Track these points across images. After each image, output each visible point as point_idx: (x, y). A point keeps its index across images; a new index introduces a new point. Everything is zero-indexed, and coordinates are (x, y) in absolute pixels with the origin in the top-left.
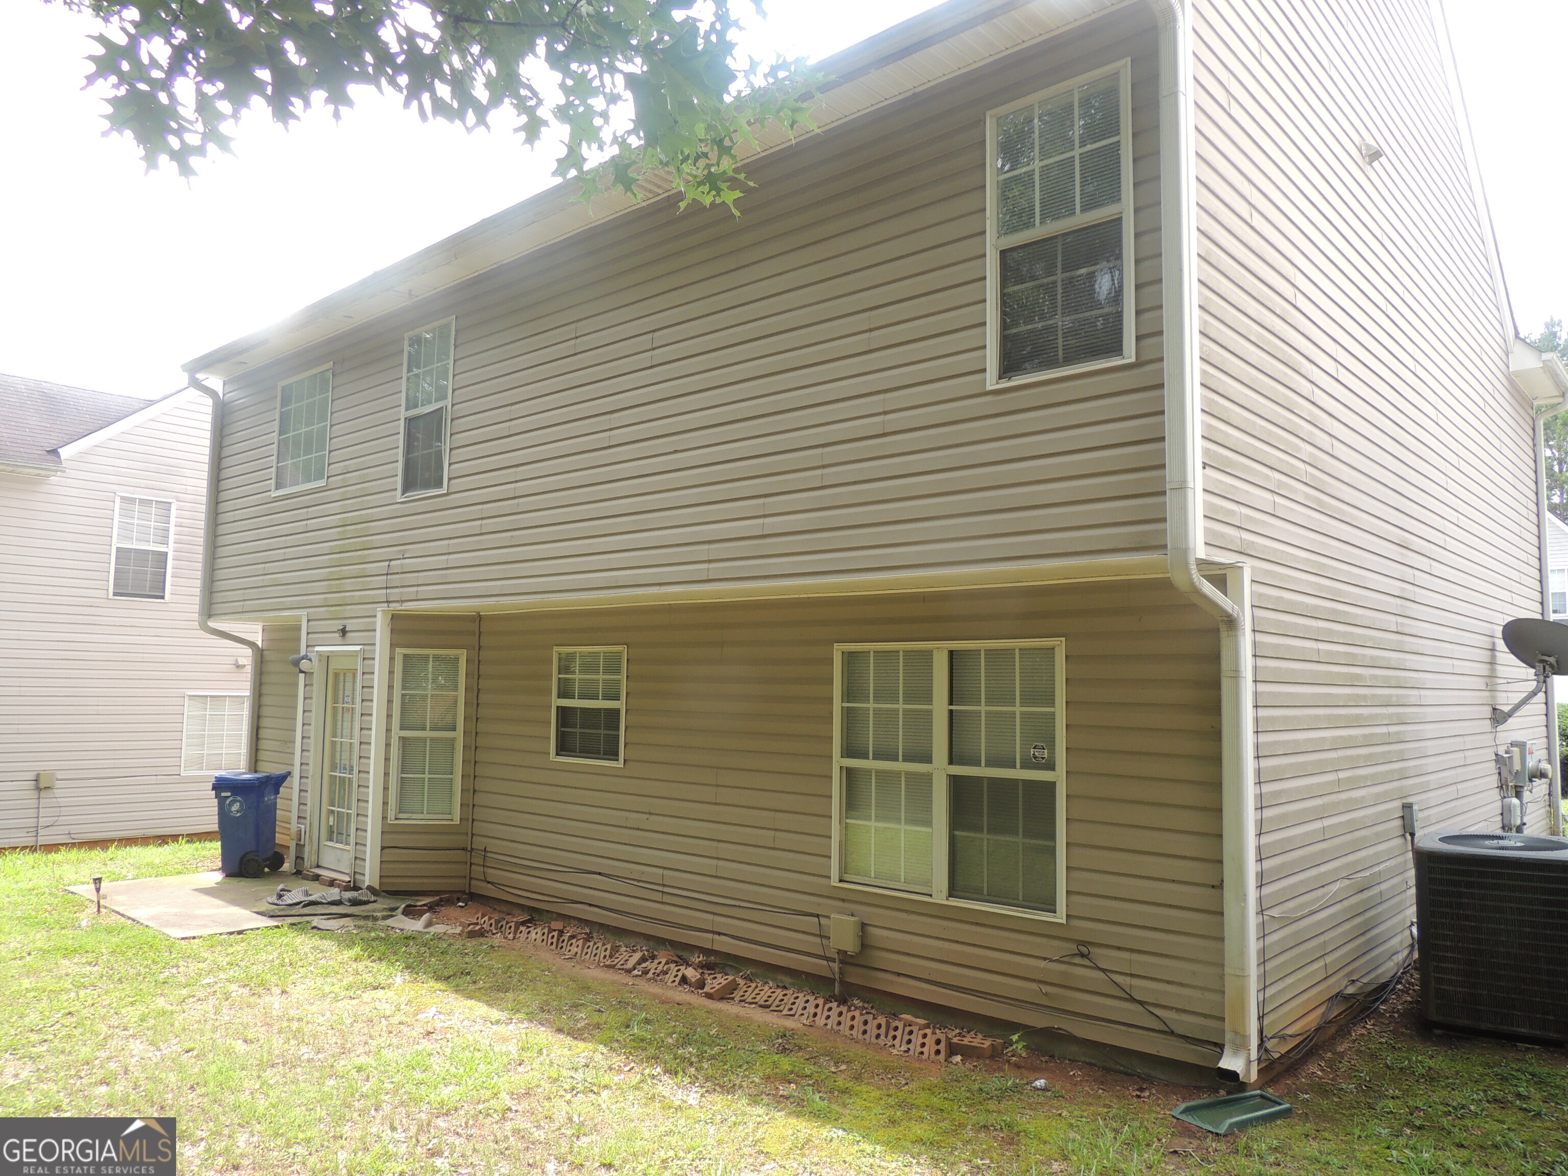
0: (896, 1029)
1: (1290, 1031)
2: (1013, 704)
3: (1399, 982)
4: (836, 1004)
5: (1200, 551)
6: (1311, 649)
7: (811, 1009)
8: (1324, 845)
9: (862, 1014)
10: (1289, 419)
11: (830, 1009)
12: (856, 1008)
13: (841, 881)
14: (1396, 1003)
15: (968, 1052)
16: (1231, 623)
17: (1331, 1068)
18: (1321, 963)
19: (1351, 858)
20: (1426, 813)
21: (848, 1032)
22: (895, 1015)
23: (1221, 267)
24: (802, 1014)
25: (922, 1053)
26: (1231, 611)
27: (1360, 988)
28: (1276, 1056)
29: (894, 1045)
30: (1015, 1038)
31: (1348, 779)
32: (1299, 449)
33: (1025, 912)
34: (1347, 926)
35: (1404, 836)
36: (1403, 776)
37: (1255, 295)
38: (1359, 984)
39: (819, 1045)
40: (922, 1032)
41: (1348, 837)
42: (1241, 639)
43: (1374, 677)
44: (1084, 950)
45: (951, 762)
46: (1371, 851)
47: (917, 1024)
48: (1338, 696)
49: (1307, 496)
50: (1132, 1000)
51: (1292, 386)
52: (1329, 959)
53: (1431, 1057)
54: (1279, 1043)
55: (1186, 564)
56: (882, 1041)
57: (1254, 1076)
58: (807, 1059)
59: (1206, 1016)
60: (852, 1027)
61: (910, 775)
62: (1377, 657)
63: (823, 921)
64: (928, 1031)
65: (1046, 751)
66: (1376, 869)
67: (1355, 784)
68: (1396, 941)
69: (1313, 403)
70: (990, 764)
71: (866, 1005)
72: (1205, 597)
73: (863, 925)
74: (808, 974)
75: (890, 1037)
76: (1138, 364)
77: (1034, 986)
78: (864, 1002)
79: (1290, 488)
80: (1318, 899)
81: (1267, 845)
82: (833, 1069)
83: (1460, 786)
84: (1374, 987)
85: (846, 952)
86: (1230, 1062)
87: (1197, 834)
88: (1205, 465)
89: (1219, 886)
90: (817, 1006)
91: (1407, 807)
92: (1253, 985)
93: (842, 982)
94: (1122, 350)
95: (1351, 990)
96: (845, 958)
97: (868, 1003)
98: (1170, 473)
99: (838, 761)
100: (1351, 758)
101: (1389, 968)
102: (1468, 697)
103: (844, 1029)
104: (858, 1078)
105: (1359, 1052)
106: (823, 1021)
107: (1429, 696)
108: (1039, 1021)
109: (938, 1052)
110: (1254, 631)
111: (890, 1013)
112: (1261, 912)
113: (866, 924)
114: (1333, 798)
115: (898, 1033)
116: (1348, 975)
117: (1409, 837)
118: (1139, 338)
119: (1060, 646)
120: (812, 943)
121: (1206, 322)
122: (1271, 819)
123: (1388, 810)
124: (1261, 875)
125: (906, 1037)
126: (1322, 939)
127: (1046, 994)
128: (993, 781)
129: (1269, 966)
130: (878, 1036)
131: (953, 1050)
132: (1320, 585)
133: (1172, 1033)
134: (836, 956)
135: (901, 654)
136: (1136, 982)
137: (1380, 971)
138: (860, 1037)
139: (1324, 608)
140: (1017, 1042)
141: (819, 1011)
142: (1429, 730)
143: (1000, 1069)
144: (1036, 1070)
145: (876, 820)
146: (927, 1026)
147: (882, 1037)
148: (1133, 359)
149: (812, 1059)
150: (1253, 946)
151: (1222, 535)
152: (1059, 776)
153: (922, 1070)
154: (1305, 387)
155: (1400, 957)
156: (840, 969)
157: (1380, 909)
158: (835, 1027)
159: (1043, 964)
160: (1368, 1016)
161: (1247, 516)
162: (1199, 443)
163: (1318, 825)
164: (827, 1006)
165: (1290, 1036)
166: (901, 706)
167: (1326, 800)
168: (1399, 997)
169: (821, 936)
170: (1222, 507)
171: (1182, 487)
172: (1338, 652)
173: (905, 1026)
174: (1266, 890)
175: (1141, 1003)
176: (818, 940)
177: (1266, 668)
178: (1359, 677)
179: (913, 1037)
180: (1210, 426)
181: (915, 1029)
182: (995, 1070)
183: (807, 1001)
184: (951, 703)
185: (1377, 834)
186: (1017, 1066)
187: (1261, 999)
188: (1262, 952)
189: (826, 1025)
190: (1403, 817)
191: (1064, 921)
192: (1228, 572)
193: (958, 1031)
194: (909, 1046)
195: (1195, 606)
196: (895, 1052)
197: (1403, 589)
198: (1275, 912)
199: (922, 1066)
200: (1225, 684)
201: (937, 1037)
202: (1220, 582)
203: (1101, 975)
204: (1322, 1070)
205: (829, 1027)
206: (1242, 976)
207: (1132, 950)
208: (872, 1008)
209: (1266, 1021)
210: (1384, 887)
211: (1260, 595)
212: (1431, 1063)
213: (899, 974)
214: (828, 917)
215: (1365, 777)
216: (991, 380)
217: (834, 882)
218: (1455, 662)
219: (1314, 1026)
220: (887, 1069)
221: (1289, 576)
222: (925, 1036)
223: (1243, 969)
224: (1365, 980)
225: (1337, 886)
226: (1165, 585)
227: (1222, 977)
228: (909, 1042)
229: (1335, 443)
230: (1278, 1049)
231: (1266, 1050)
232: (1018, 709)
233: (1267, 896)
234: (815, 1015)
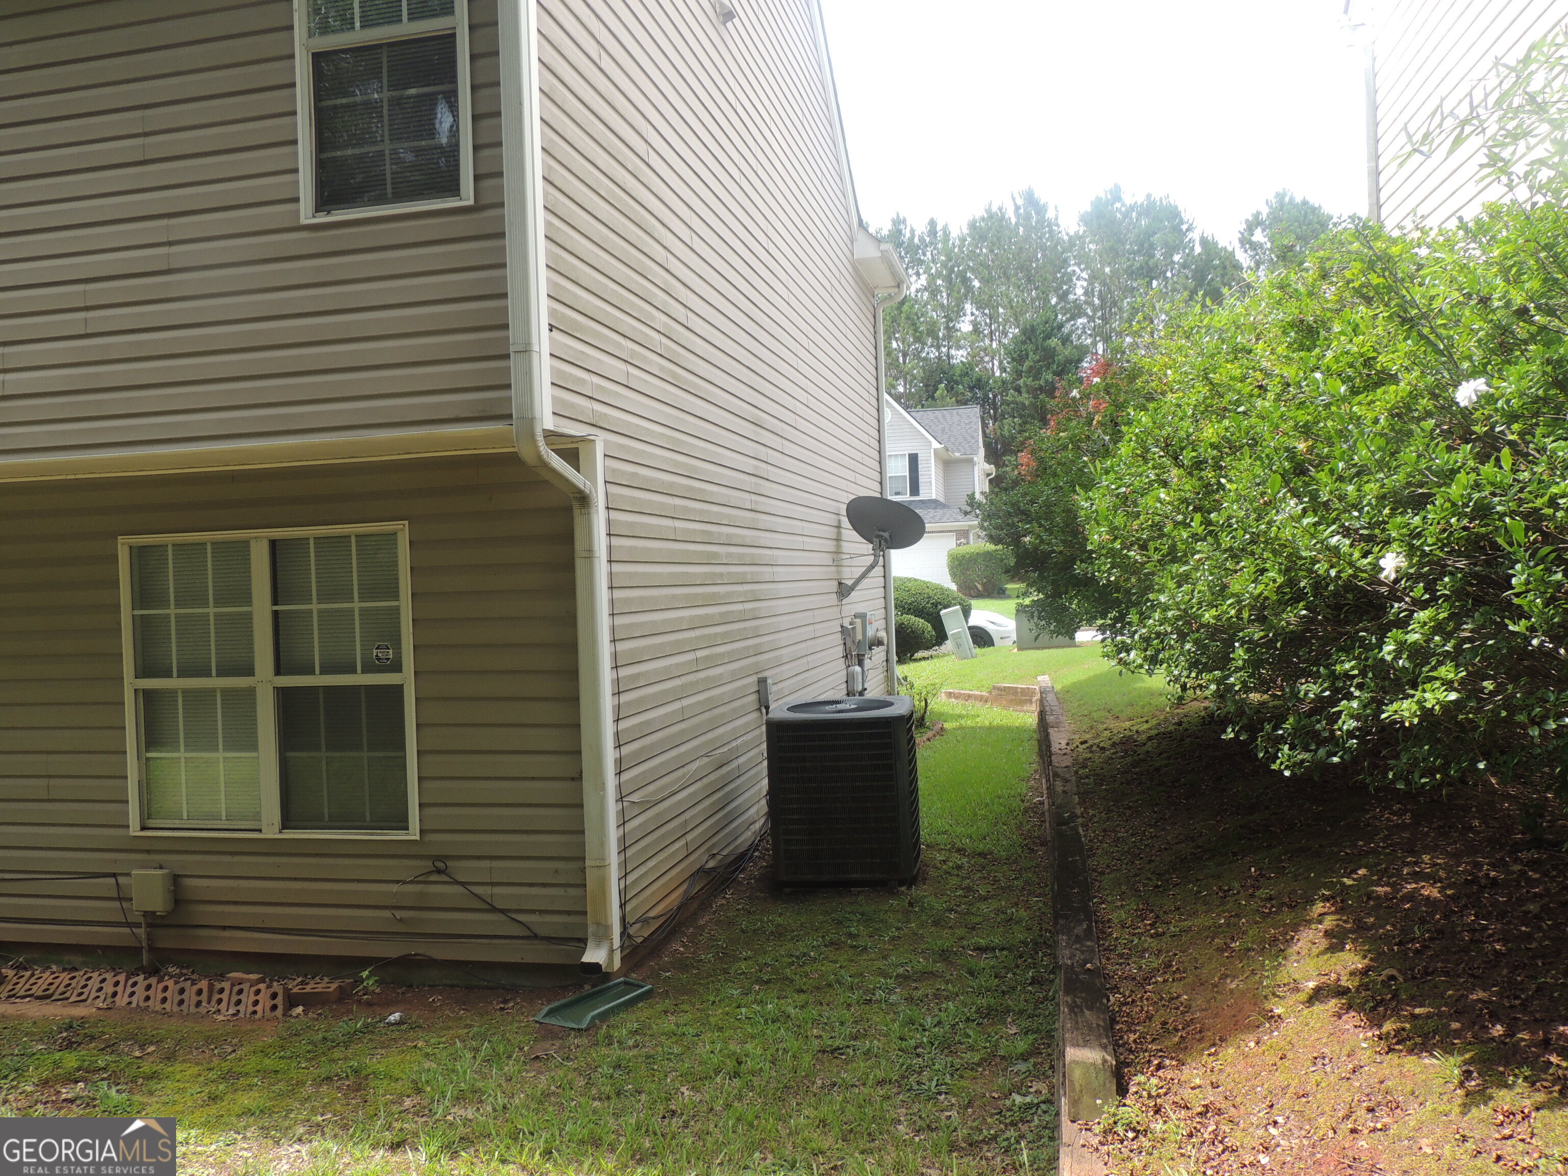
0: (222, 991)
1: (652, 914)
2: (350, 599)
3: (756, 850)
4: (142, 977)
5: (547, 421)
6: (668, 527)
7: (109, 988)
8: (683, 726)
9: (176, 983)
10: (642, 286)
11: (135, 984)
12: (171, 977)
13: (143, 828)
14: (754, 870)
15: (309, 1001)
16: (584, 500)
17: (692, 942)
18: (682, 842)
19: (710, 736)
20: (780, 686)
21: (159, 1007)
22: (222, 976)
23: (566, 108)
24: (98, 997)
25: (255, 1012)
26: (582, 487)
27: (721, 860)
28: (639, 940)
29: (219, 1011)
30: (365, 974)
31: (706, 658)
32: (653, 318)
33: (372, 834)
34: (707, 803)
35: (759, 709)
36: (758, 652)
37: (605, 145)
38: (719, 857)
39: (118, 1030)
40: (254, 989)
41: (707, 715)
42: (594, 517)
43: (729, 555)
44: (440, 865)
45: (278, 672)
46: (729, 727)
47: (248, 980)
48: (695, 574)
49: (662, 368)
50: (494, 909)
51: (645, 250)
52: (689, 837)
53: (781, 915)
54: (642, 927)
55: (532, 435)
56: (203, 1010)
57: (617, 964)
58: (103, 1049)
59: (568, 913)
60: (164, 1000)
61: (228, 693)
62: (733, 535)
63: (121, 880)
64: (262, 986)
65: (391, 651)
66: (734, 744)
67: (712, 662)
68: (753, 811)
69: (667, 270)
70: (325, 671)
71: (184, 971)
72: (554, 471)
73: (176, 879)
74: (106, 948)
75: (213, 1002)
76: (477, 208)
77: (387, 914)
78: (182, 968)
79: (645, 358)
80: (679, 779)
81: (626, 730)
82: (137, 1054)
83: (810, 658)
84: (733, 857)
85: (154, 913)
86: (594, 955)
87: (553, 726)
88: (551, 328)
89: (578, 778)
90: (117, 984)
91: (762, 681)
92: (614, 873)
93: (151, 949)
94: (459, 190)
95: (711, 864)
96: (153, 920)
97: (187, 968)
98: (513, 333)
99: (131, 683)
100: (709, 636)
101: (747, 837)
102: (817, 572)
103: (155, 1004)
104: (170, 1057)
105: (718, 922)
106: (126, 1000)
107: (781, 573)
108: (391, 950)
109: (274, 1008)
110: (608, 508)
111: (216, 975)
112: (621, 799)
113: (179, 876)
114: (691, 678)
115: (224, 996)
116: (708, 849)
117: (764, 711)
118: (477, 178)
119: (402, 530)
120: (109, 909)
121: (550, 167)
122: (629, 704)
123: (744, 686)
124: (619, 762)
125: (234, 998)
126: (682, 818)
127: (401, 920)
128: (329, 690)
129: (629, 853)
130: (198, 1004)
131: (292, 1001)
132: (675, 461)
133: (536, 936)
134: (142, 920)
135: (209, 547)
136: (497, 890)
137: (739, 841)
138: (176, 1009)
139: (680, 485)
140: (368, 977)
141: (120, 989)
142: (782, 605)
143: (350, 1011)
144: (390, 1004)
145: (185, 751)
146: (262, 980)
147: (204, 1004)
148: (471, 202)
149: (110, 1047)
150: (613, 835)
151: (572, 406)
152: (407, 678)
153: (254, 1031)
154: (659, 253)
155: (758, 825)
156: (148, 934)
157: (738, 782)
158: (142, 1004)
159: (395, 888)
160: (728, 887)
161: (599, 386)
162: (544, 301)
163: (677, 706)
164: (130, 982)
165: (653, 918)
166: (211, 610)
167: (684, 680)
168: (756, 864)
169: (120, 899)
170: (571, 375)
171: (526, 351)
172: (695, 530)
173: (233, 985)
174: (625, 777)
175: (502, 911)
176: (117, 904)
177: (620, 547)
178: (716, 555)
179: (243, 997)
180: (556, 285)
181: (245, 986)
182: (342, 1014)
183: (104, 980)
184: (275, 602)
185: (734, 710)
186: (369, 1004)
187: (622, 886)
188: (623, 839)
189: (130, 1003)
190: (758, 691)
191: (417, 837)
192: (580, 446)
193: (300, 979)
194: (238, 1008)
195: (546, 482)
196: (221, 1018)
197: (757, 467)
198: (635, 798)
199: (255, 1027)
200: (579, 564)
201: (272, 990)
202: (572, 456)
203: (459, 889)
204: (684, 946)
205: (134, 1005)
206: (603, 866)
207: (491, 858)
208: (193, 973)
209: (628, 908)
210: (741, 760)
211: (614, 470)
212: (780, 920)
213: (225, 928)
214: (128, 875)
215: (721, 655)
216: (306, 212)
217: (134, 830)
218: (805, 539)
219: (677, 903)
220: (208, 1040)
221: (644, 452)
222: (258, 992)
223: (603, 859)
224: (725, 853)
225: (697, 764)
226: (513, 459)
227: (583, 870)
228: (239, 1002)
229: (690, 314)
230: (640, 933)
231: (629, 936)
232: (357, 605)
233: (626, 781)
234: (115, 994)
